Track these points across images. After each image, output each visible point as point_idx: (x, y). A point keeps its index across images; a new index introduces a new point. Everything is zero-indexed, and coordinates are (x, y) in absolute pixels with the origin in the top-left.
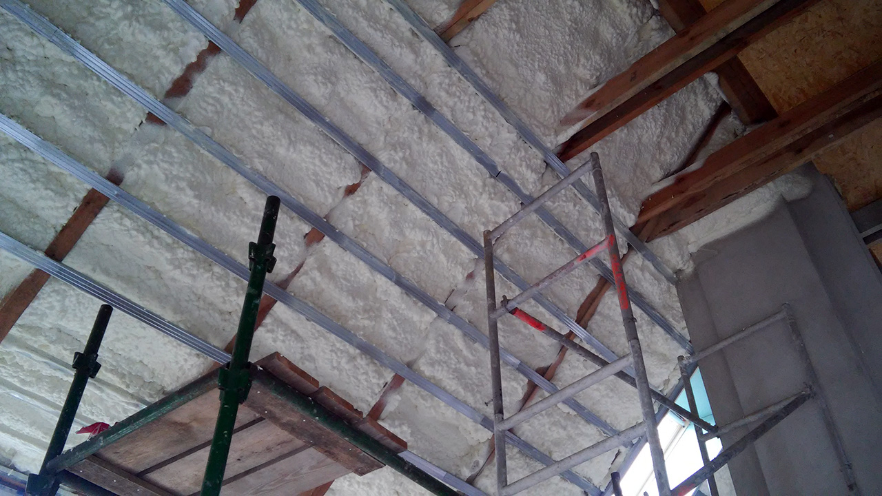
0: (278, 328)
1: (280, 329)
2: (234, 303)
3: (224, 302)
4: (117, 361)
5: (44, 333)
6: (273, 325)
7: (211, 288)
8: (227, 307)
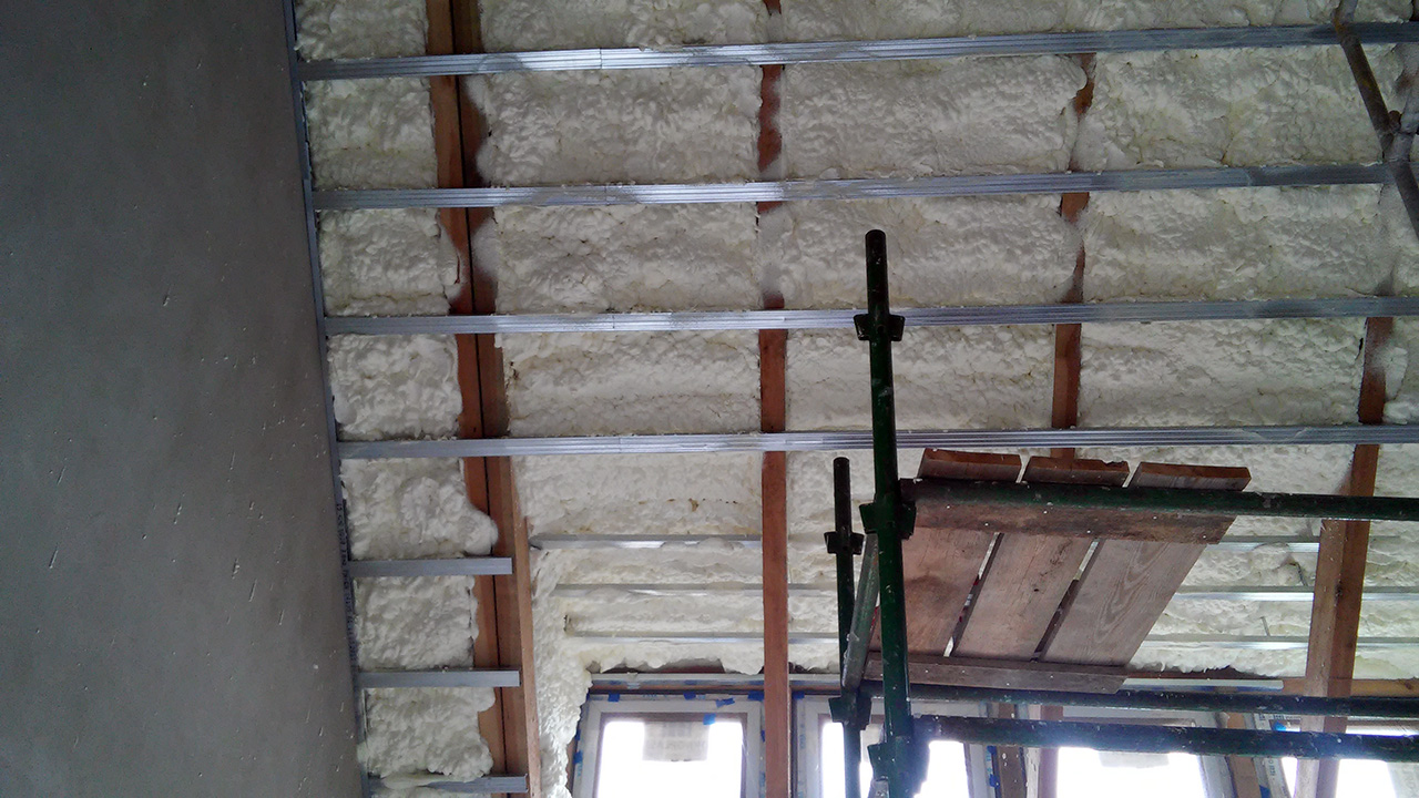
0: (1109, 358)
1: (1112, 358)
3: (1009, 366)
6: (1099, 358)
7: (978, 358)
8: (1019, 370)
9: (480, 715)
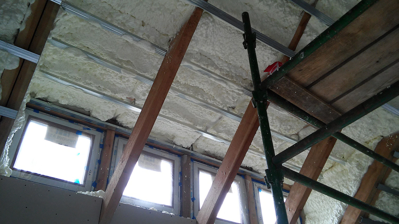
0: (313, 33)
1: (314, 34)
2: (289, 20)
3: (284, 21)
4: (230, 68)
5: (194, 56)
6: (310, 32)
7: (277, 12)
8: (286, 24)
9: (5, 71)
